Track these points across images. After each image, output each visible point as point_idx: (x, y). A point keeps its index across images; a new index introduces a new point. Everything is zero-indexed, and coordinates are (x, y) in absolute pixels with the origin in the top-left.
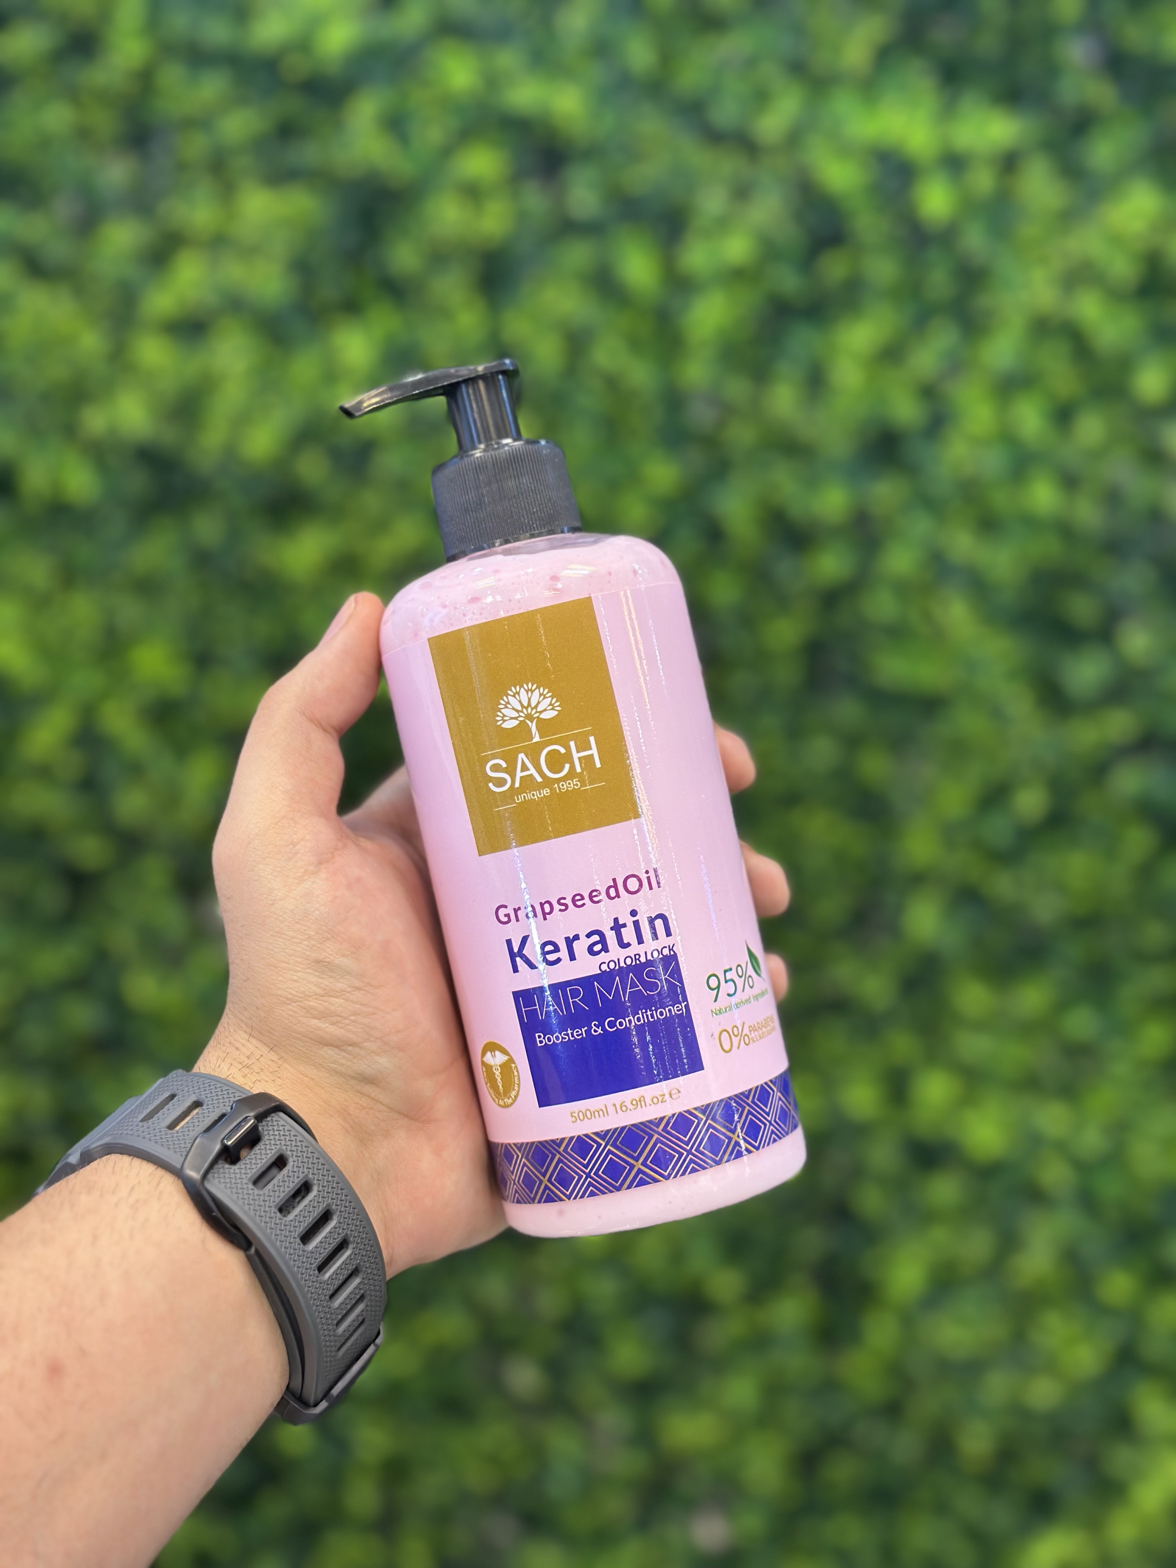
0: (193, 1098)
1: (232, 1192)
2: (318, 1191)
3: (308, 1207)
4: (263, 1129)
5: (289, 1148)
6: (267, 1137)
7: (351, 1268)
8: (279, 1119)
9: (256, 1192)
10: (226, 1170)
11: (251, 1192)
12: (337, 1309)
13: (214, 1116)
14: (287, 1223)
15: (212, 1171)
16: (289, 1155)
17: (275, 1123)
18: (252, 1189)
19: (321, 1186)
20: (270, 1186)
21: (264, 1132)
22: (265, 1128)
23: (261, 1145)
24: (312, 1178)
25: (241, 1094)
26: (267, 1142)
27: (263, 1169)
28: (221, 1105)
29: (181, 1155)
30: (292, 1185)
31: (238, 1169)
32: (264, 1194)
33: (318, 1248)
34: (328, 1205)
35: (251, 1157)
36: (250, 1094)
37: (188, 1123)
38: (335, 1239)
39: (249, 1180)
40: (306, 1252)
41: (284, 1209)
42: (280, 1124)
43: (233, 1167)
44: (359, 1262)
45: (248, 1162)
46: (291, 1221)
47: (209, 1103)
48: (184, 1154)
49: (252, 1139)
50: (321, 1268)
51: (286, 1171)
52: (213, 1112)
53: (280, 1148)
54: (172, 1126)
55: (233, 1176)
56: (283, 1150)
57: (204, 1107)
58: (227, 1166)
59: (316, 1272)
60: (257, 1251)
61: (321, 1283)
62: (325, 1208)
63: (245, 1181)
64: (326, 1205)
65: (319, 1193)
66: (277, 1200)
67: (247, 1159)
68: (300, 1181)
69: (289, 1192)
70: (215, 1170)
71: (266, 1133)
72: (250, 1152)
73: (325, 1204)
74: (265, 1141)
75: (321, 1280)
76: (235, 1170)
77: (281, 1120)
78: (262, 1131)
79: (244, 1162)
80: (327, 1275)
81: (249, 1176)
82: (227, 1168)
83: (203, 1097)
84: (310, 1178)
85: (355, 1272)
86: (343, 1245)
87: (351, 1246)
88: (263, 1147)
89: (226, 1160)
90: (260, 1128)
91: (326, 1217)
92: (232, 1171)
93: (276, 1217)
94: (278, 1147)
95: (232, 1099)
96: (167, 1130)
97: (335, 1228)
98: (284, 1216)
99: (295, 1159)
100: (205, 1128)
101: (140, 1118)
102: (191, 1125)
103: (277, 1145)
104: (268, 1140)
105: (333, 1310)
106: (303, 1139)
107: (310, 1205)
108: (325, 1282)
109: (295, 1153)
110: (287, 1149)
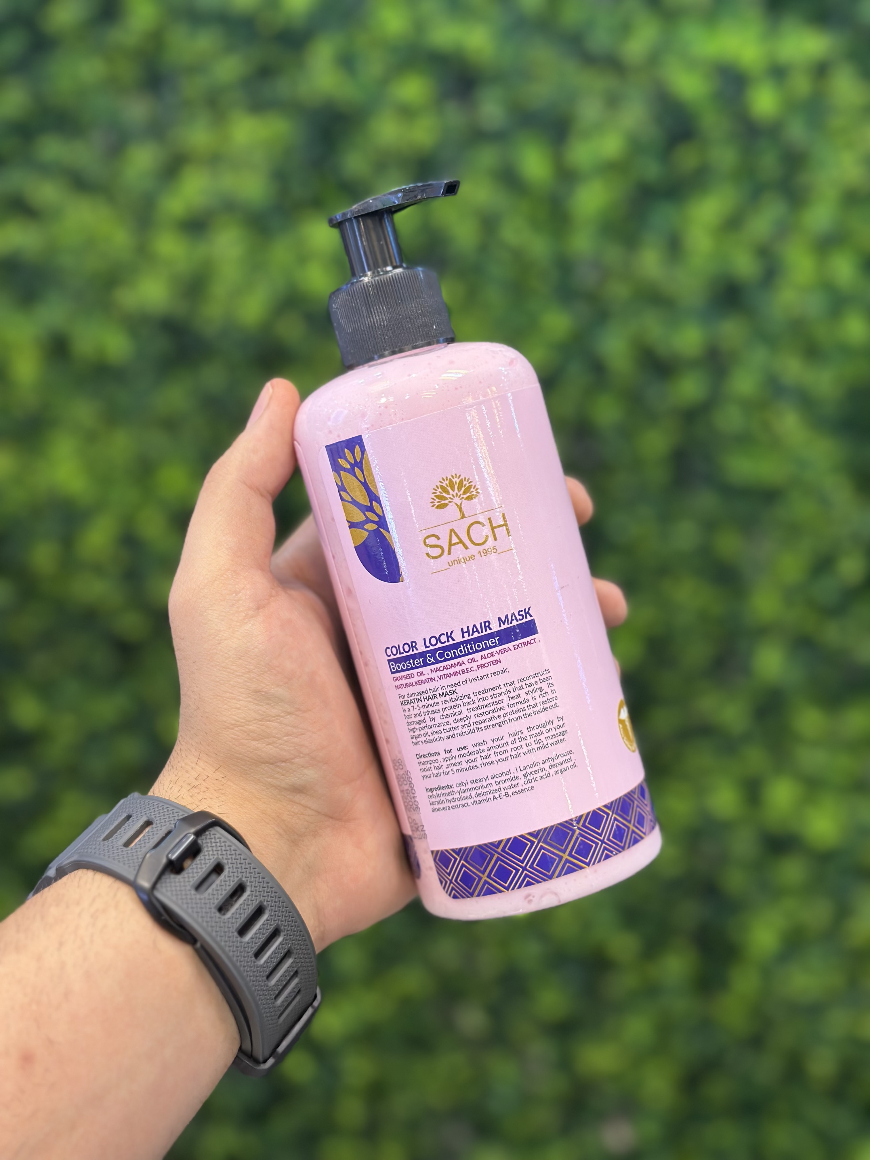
0: (144, 819)
1: (177, 898)
3: (243, 906)
5: (225, 857)
6: (206, 849)
7: (284, 952)
9: (198, 896)
10: (172, 880)
11: (193, 896)
12: (274, 986)
13: (161, 834)
14: (225, 921)
16: (226, 863)
17: (213, 836)
19: (253, 886)
20: (210, 891)
22: (204, 841)
23: (201, 857)
25: (184, 813)
27: (204, 876)
28: (168, 823)
29: (134, 869)
30: (228, 888)
31: (182, 878)
32: (205, 898)
33: (253, 939)
34: (261, 902)
35: (193, 867)
37: (140, 840)
38: (268, 930)
39: (191, 886)
40: (243, 944)
41: (222, 909)
42: (217, 836)
43: (178, 876)
44: (290, 946)
46: (229, 918)
47: (158, 822)
48: (137, 868)
49: (193, 851)
50: (258, 954)
51: (224, 877)
52: (160, 829)
53: (217, 857)
54: (127, 844)
55: (178, 884)
56: (219, 859)
57: (154, 825)
58: (173, 876)
59: (253, 958)
60: (201, 946)
61: (257, 967)
62: (258, 904)
63: (188, 888)
65: (252, 892)
66: (216, 902)
67: (189, 869)
68: (235, 884)
69: (226, 894)
70: (162, 880)
71: (205, 845)
72: (192, 863)
73: (258, 901)
74: (204, 852)
75: (257, 965)
77: (218, 833)
78: (202, 844)
79: (187, 872)
80: (262, 960)
81: (191, 883)
83: (153, 817)
84: (244, 881)
85: (288, 954)
86: (275, 933)
87: (282, 934)
89: (171, 872)
90: (200, 842)
91: (259, 911)
92: (177, 880)
93: (216, 916)
95: (176, 818)
96: (123, 847)
97: (267, 920)
98: (224, 914)
99: (231, 866)
100: (154, 845)
101: (102, 837)
102: (142, 842)
103: (214, 855)
104: (207, 851)
105: (270, 987)
106: (236, 849)
107: (244, 904)
108: (261, 966)
109: (230, 861)
110: (223, 858)
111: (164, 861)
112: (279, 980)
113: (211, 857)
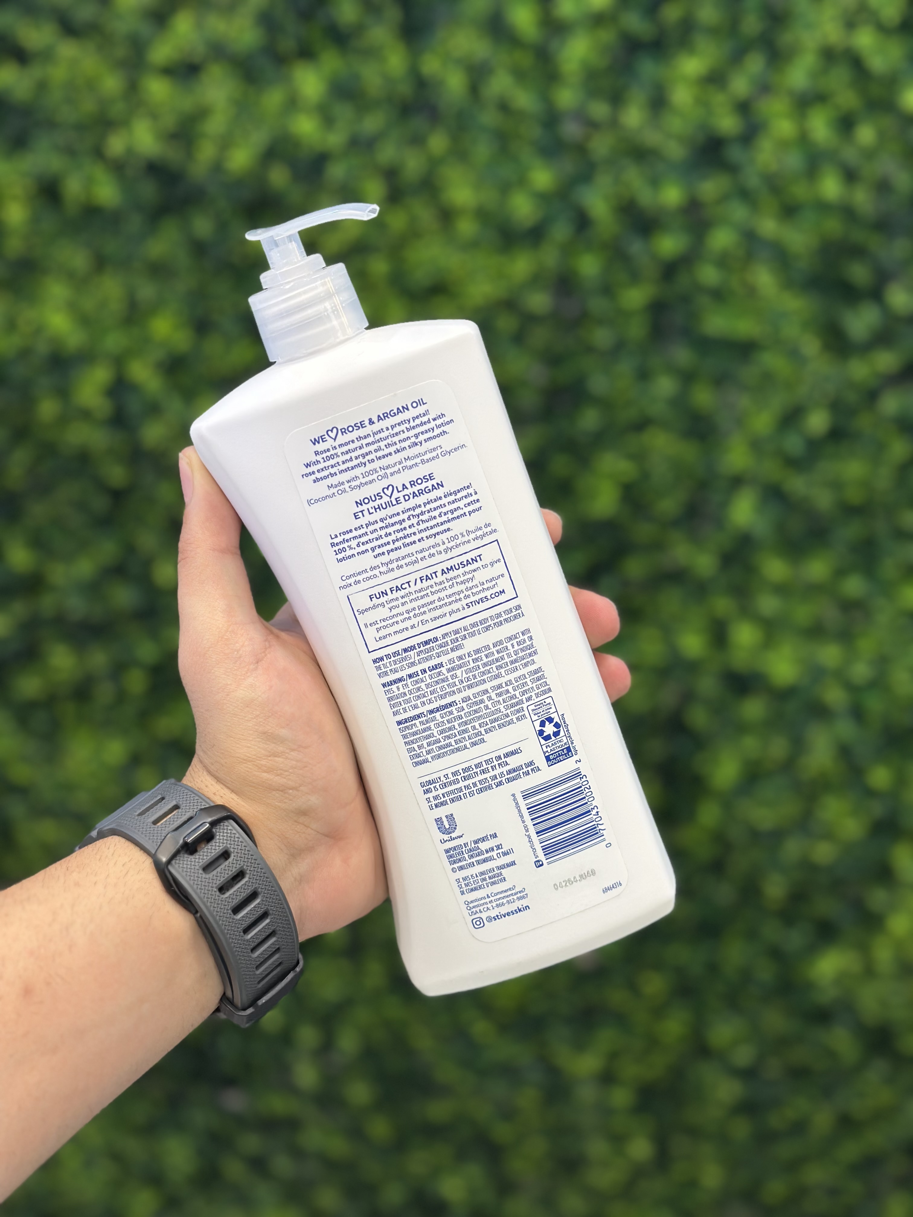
0: (174, 803)
1: (187, 874)
2: (249, 878)
3: (240, 889)
4: (216, 831)
5: (232, 846)
6: (218, 837)
7: (269, 932)
8: (228, 825)
9: (204, 875)
10: (185, 858)
11: (200, 876)
12: (256, 958)
13: (185, 818)
14: (223, 899)
15: (175, 858)
16: (232, 851)
17: (225, 828)
18: (201, 874)
19: (251, 874)
20: (215, 872)
22: (218, 830)
24: (246, 869)
26: (218, 841)
27: (212, 860)
28: (191, 810)
29: (157, 844)
30: (230, 873)
31: (194, 858)
32: (210, 878)
33: (244, 917)
34: (256, 888)
35: (204, 851)
37: (166, 821)
38: (258, 912)
39: (200, 867)
41: (222, 889)
42: (229, 828)
43: (192, 857)
44: (275, 928)
45: (201, 854)
46: (226, 898)
47: (184, 808)
48: (159, 844)
49: (208, 837)
50: (246, 931)
51: (228, 862)
52: (184, 814)
54: (155, 822)
55: (189, 863)
57: (180, 810)
58: (186, 856)
59: (242, 934)
60: (201, 917)
61: (244, 941)
62: (253, 890)
63: (197, 867)
64: (254, 889)
66: (218, 882)
67: (201, 852)
68: (236, 870)
69: (228, 877)
70: (178, 858)
71: (218, 834)
72: (205, 847)
73: (253, 887)
74: (216, 840)
75: (244, 939)
76: (191, 859)
77: (230, 825)
78: (215, 833)
79: (198, 854)
80: (249, 936)
81: (200, 864)
83: (181, 803)
84: (244, 869)
85: (272, 934)
86: (265, 915)
87: (270, 917)
88: (214, 844)
89: (187, 852)
90: (214, 830)
91: (253, 895)
92: (189, 860)
93: (216, 895)
94: (225, 845)
95: (199, 807)
96: (152, 824)
97: (259, 904)
98: (224, 894)
99: (235, 854)
100: (176, 827)
101: (137, 813)
102: (168, 823)
104: (218, 839)
105: (253, 958)
106: (243, 841)
107: (242, 887)
108: (247, 940)
109: (236, 850)
110: (230, 847)
111: (181, 842)
112: (262, 954)
113: (221, 845)
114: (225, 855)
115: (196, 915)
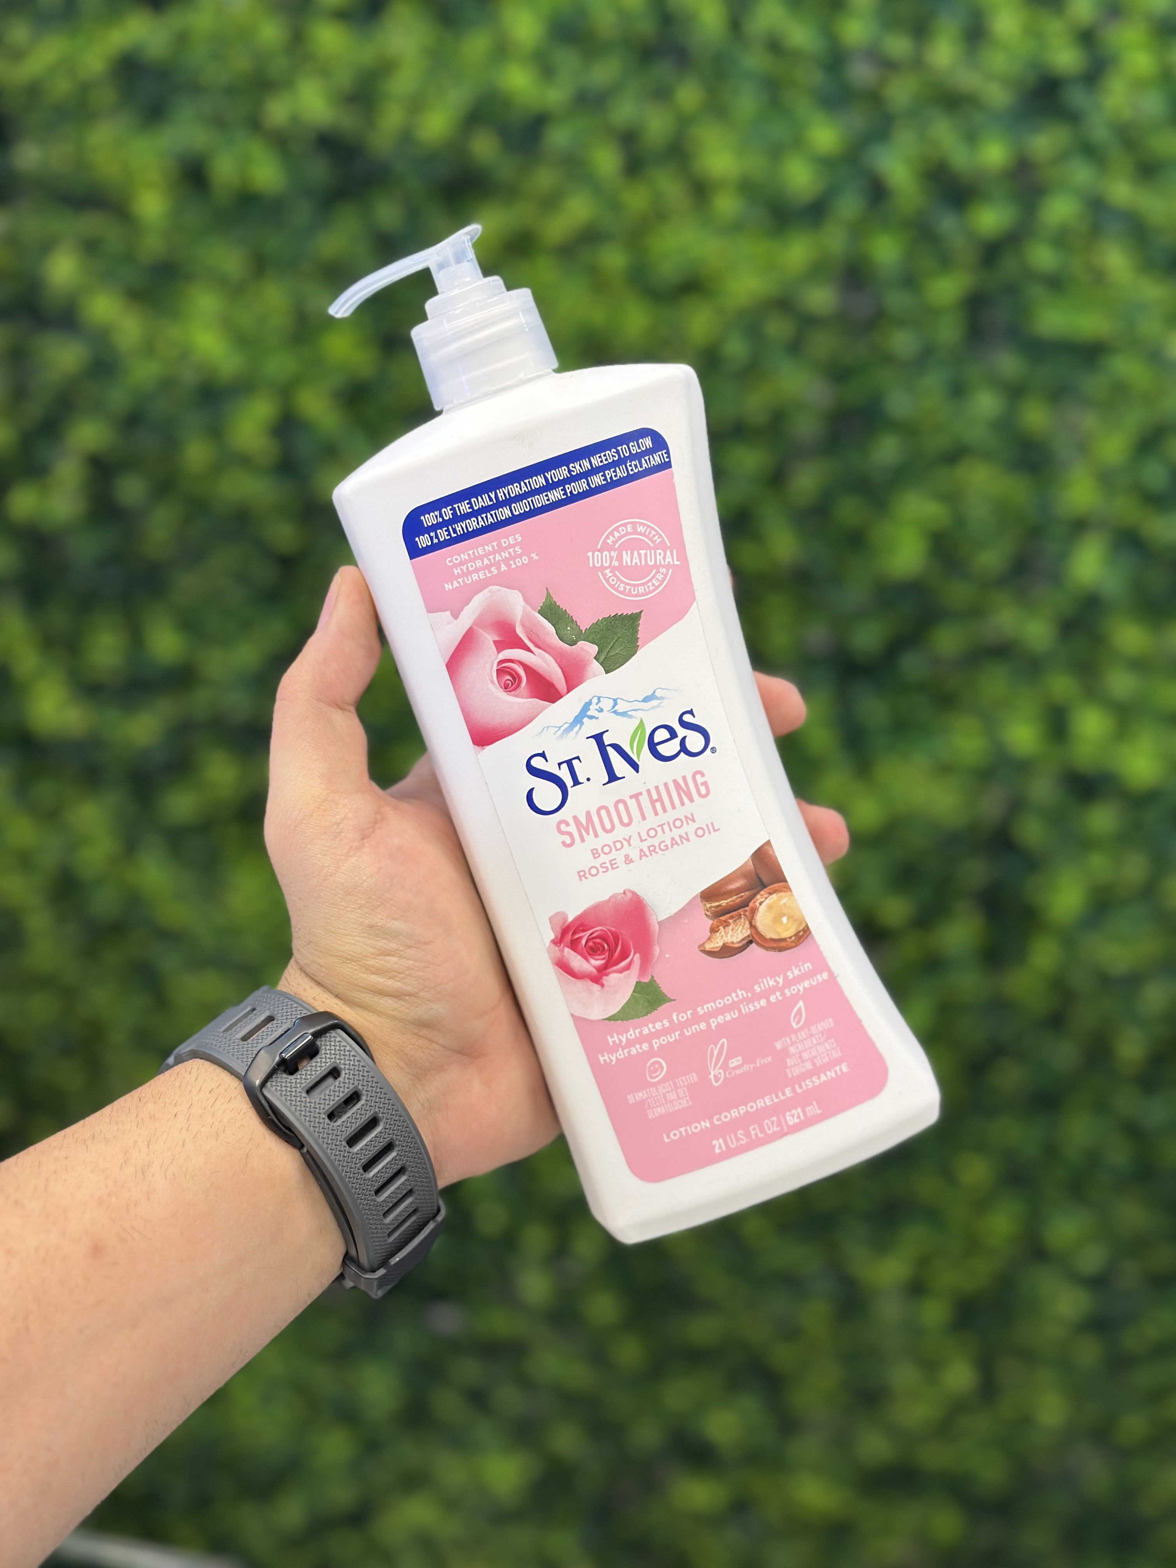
0: (267, 1014)
1: (286, 1099)
4: (321, 1044)
5: (342, 1062)
6: (323, 1052)
7: (396, 1168)
8: (336, 1035)
9: (308, 1100)
10: (283, 1079)
11: (303, 1100)
12: (382, 1202)
13: (280, 1031)
14: (334, 1128)
15: (271, 1080)
16: (342, 1068)
17: (333, 1039)
18: (304, 1097)
19: (369, 1096)
20: (321, 1095)
21: (321, 1046)
22: (323, 1043)
23: (317, 1059)
25: (306, 1012)
26: (324, 1056)
27: (317, 1080)
28: (289, 1021)
29: (247, 1064)
30: (341, 1095)
31: (294, 1079)
32: (315, 1102)
33: (363, 1150)
34: (376, 1113)
35: (307, 1069)
36: (315, 1012)
37: (259, 1035)
38: (381, 1143)
39: (302, 1089)
40: (352, 1154)
41: (331, 1116)
42: (337, 1040)
43: (291, 1077)
44: (405, 1163)
45: (304, 1072)
46: (338, 1126)
47: (280, 1018)
48: (249, 1063)
49: (310, 1052)
50: (367, 1167)
51: (338, 1082)
52: (280, 1027)
53: (334, 1062)
54: (245, 1038)
55: (289, 1085)
56: (337, 1063)
57: (275, 1022)
58: (284, 1076)
59: (361, 1171)
60: (308, 1151)
61: (365, 1180)
62: (371, 1115)
63: (299, 1090)
65: (367, 1102)
66: (327, 1107)
67: (303, 1070)
68: (349, 1092)
69: (339, 1101)
70: (274, 1079)
71: (323, 1047)
72: (308, 1064)
73: (373, 1112)
74: (321, 1055)
75: (365, 1177)
76: (291, 1080)
77: (337, 1037)
78: (320, 1046)
79: (300, 1073)
80: (372, 1174)
81: (303, 1085)
82: (285, 1078)
83: (276, 1012)
84: (359, 1089)
85: (401, 1171)
86: (389, 1148)
87: (396, 1149)
88: (319, 1060)
89: (285, 1071)
90: (318, 1043)
91: (373, 1123)
92: (288, 1080)
93: (324, 1122)
94: (333, 1060)
95: (299, 1016)
96: (241, 1041)
97: (381, 1132)
98: (334, 1121)
99: (347, 1071)
100: (271, 1041)
101: (223, 1029)
102: (261, 1037)
103: (332, 1058)
104: (324, 1054)
105: (378, 1202)
106: (356, 1054)
107: (357, 1113)
108: (369, 1179)
109: (347, 1067)
110: (340, 1062)
111: (277, 1058)
112: (390, 1196)
113: (328, 1060)
114: (334, 1073)
115: (301, 1151)
